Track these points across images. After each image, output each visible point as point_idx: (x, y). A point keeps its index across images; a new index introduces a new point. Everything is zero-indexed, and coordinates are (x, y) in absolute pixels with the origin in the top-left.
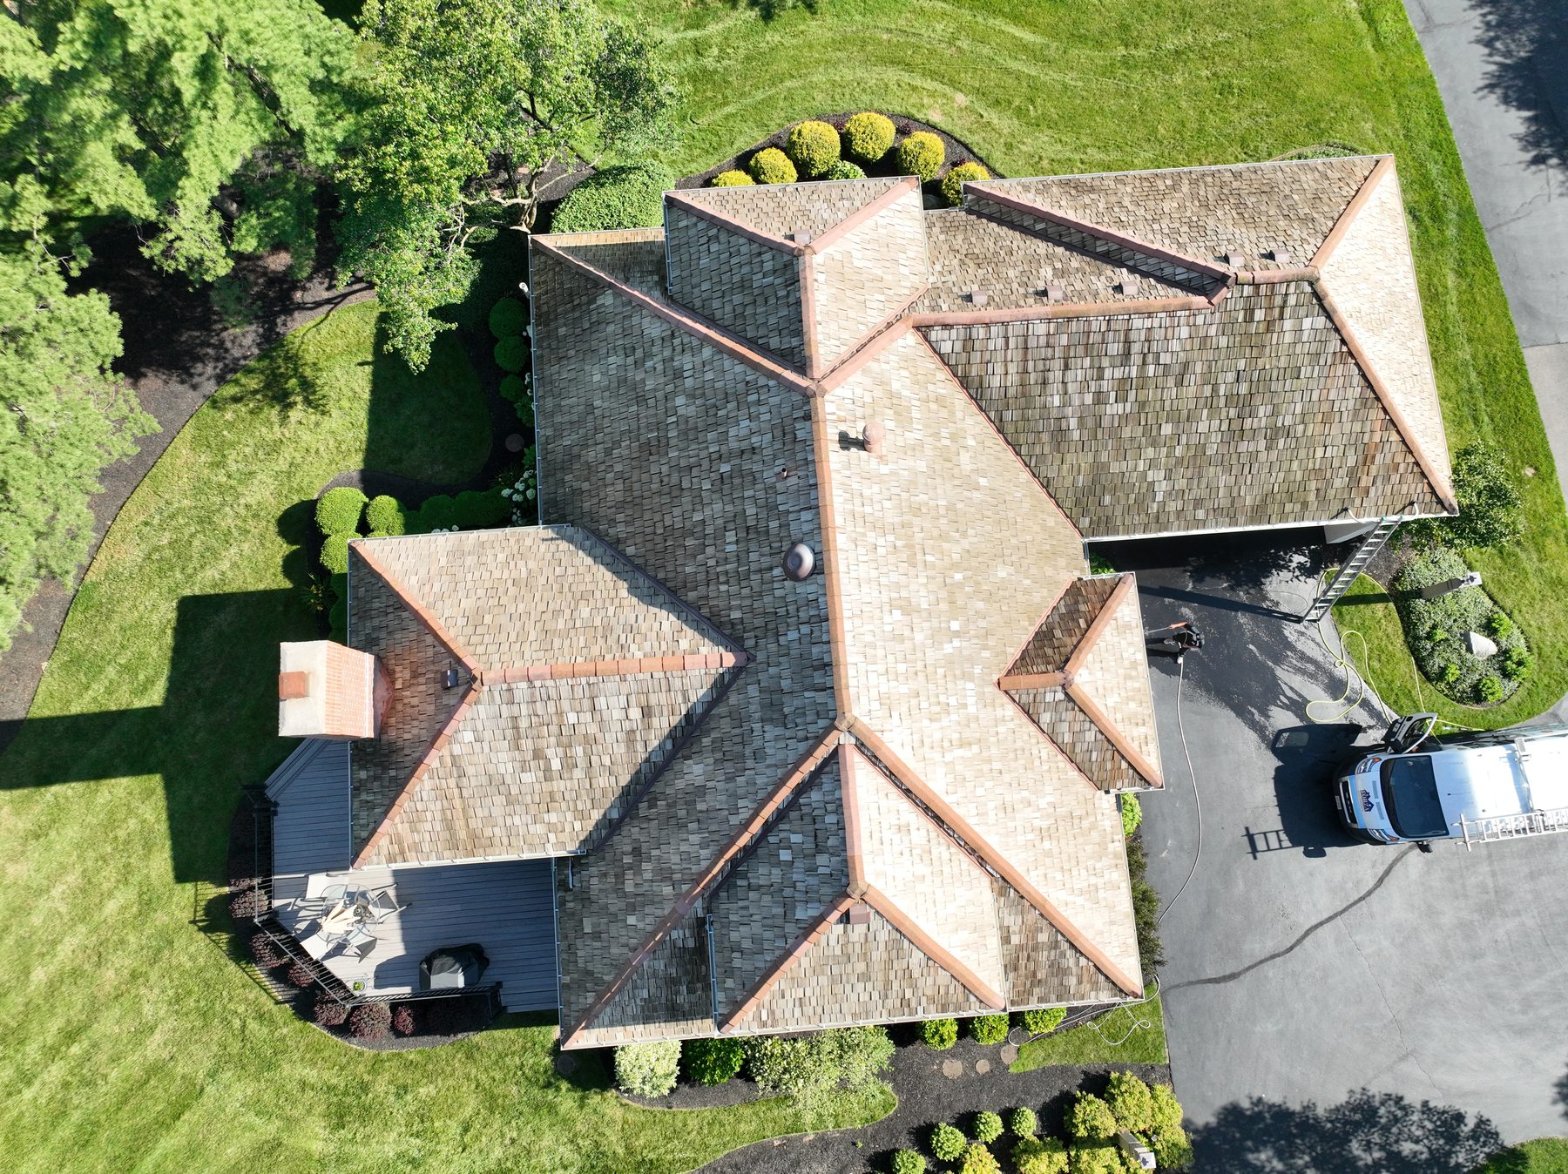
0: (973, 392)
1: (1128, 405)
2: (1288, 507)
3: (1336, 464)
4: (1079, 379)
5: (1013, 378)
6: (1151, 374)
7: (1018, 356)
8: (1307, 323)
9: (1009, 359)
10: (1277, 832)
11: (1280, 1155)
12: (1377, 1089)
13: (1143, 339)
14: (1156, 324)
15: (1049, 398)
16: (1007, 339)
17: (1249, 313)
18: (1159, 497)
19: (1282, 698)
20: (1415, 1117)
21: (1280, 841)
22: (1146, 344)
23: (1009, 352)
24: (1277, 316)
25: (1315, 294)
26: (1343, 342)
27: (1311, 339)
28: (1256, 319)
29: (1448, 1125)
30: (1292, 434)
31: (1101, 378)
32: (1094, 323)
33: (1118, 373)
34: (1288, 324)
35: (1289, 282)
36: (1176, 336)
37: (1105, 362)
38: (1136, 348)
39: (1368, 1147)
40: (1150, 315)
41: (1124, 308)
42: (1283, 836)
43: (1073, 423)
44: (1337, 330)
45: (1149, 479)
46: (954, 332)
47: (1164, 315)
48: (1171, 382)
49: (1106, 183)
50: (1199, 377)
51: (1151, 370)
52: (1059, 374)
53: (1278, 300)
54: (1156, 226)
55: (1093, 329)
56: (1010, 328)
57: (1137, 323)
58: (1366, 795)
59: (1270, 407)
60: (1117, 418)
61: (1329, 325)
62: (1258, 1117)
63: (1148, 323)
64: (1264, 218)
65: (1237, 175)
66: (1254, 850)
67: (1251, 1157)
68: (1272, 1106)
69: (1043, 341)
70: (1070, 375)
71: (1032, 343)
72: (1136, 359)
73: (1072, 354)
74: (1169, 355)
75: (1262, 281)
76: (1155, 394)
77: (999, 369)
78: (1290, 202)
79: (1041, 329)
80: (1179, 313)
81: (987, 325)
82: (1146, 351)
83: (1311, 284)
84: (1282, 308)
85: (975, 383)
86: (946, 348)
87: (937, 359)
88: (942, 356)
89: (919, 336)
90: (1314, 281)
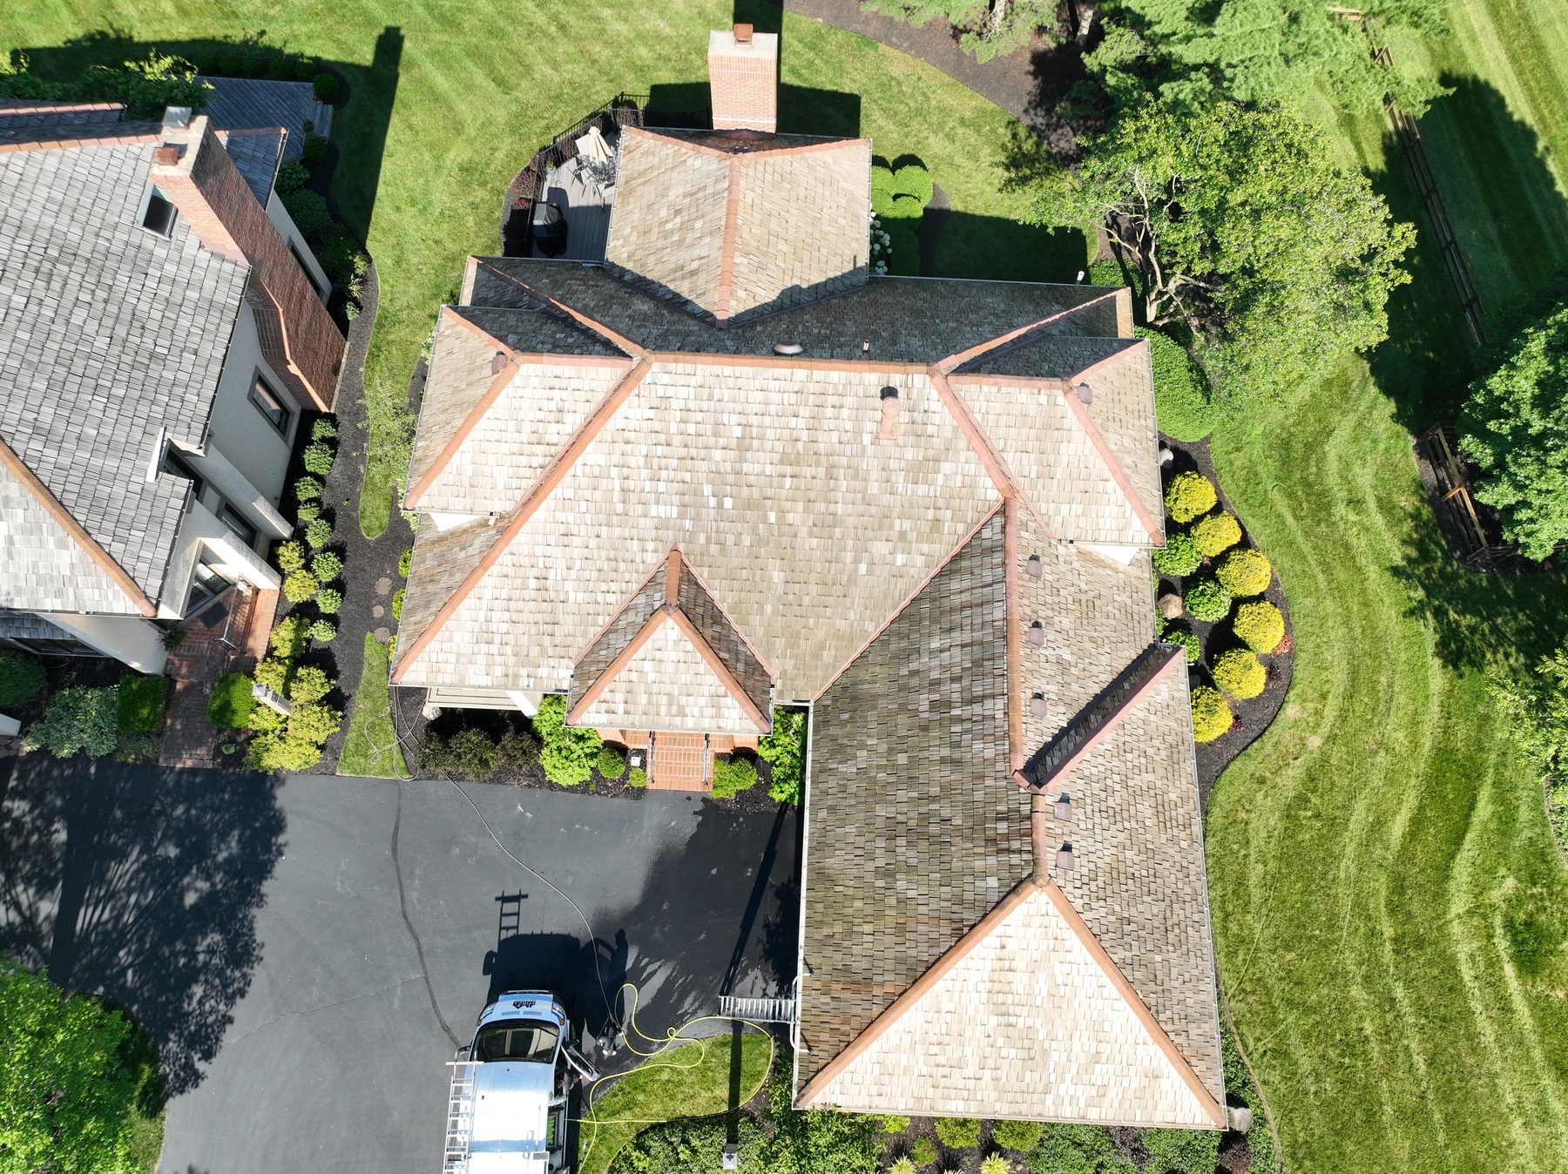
0: (948, 567)
1: (926, 715)
2: (819, 907)
3: (855, 950)
4: (953, 661)
5: (957, 600)
6: (953, 730)
7: (976, 599)
8: (993, 881)
9: (975, 591)
10: (517, 927)
11: (230, 861)
12: (258, 974)
13: (985, 713)
14: (998, 723)
15: (938, 638)
16: (992, 584)
17: (1005, 816)
18: (842, 768)
19: (646, 960)
20: (222, 1007)
21: (508, 928)
22: (980, 718)
23: (980, 590)
24: (1000, 847)
25: (1021, 882)
26: (972, 927)
27: (977, 891)
28: (999, 825)
29: (205, 1042)
30: (887, 893)
31: (953, 680)
32: (1001, 662)
33: (956, 696)
34: (992, 861)
35: (1032, 851)
36: (986, 746)
37: (966, 682)
38: (977, 708)
39: (211, 951)
40: (1007, 714)
41: (1014, 687)
42: (511, 933)
43: (914, 666)
44: (983, 919)
45: (858, 753)
46: (1000, 537)
47: (1006, 728)
48: (945, 752)
50: (948, 779)
51: (957, 729)
52: (958, 640)
53: (1015, 845)
55: (996, 662)
56: (1000, 585)
57: (1000, 703)
58: (530, 1004)
59: (915, 861)
60: (916, 706)
61: (990, 907)
62: (267, 847)
63: (1000, 714)
66: (504, 899)
67: (236, 833)
68: (272, 863)
69: (988, 618)
70: (957, 651)
71: (987, 609)
72: (967, 712)
73: (975, 648)
74: (970, 743)
75: (1034, 821)
76: (935, 738)
77: (965, 585)
79: (999, 614)
80: (1007, 742)
81: (1004, 565)
82: (974, 719)
83: (1030, 875)
84: (1009, 851)
85: (954, 567)
86: (986, 533)
87: (976, 528)
88: (979, 532)
89: (997, 507)
90: (1033, 877)
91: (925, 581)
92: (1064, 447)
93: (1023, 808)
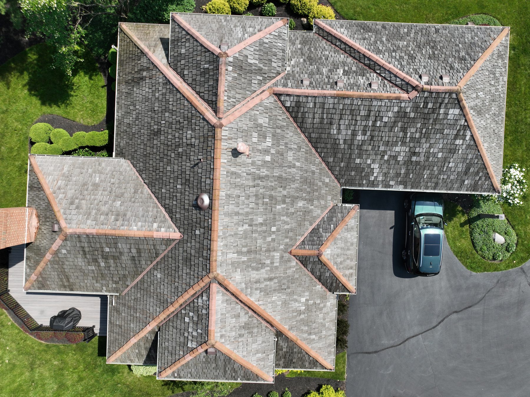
0: (299, 124)
1: (366, 137)
2: (429, 184)
3: (453, 169)
4: (346, 124)
5: (317, 120)
6: (378, 125)
7: (320, 111)
8: (451, 111)
9: (316, 111)
13: (376, 110)
14: (383, 105)
15: (332, 130)
16: (315, 103)
17: (426, 103)
18: (375, 175)
22: (378, 112)
23: (316, 109)
24: (438, 107)
25: (457, 99)
26: (466, 121)
27: (452, 118)
28: (429, 107)
30: (436, 156)
31: (355, 125)
32: (355, 101)
33: (364, 123)
34: (442, 111)
35: (446, 93)
36: (392, 110)
37: (358, 118)
38: (372, 113)
40: (381, 100)
41: (370, 96)
43: (341, 142)
44: (464, 116)
45: (372, 167)
46: (292, 98)
47: (387, 101)
48: (387, 130)
49: (377, 27)
50: (399, 128)
51: (378, 123)
52: (337, 121)
53: (440, 100)
54: (394, 54)
55: (354, 103)
56: (317, 99)
57: (375, 103)
59: (428, 145)
60: (361, 141)
61: (461, 113)
63: (379, 103)
64: (443, 56)
65: (437, 31)
69: (331, 106)
70: (342, 122)
71: (326, 106)
72: (372, 118)
73: (344, 113)
74: (387, 118)
75: (434, 91)
76: (379, 134)
77: (311, 116)
78: (457, 48)
79: (331, 101)
80: (394, 101)
81: (307, 97)
82: (377, 115)
83: (457, 95)
84: (441, 104)
85: (300, 120)
86: (288, 104)
87: (284, 109)
88: (286, 107)
89: (276, 98)
90: (457, 93)
91: (302, 136)
92: (249, 61)
93: (425, 96)
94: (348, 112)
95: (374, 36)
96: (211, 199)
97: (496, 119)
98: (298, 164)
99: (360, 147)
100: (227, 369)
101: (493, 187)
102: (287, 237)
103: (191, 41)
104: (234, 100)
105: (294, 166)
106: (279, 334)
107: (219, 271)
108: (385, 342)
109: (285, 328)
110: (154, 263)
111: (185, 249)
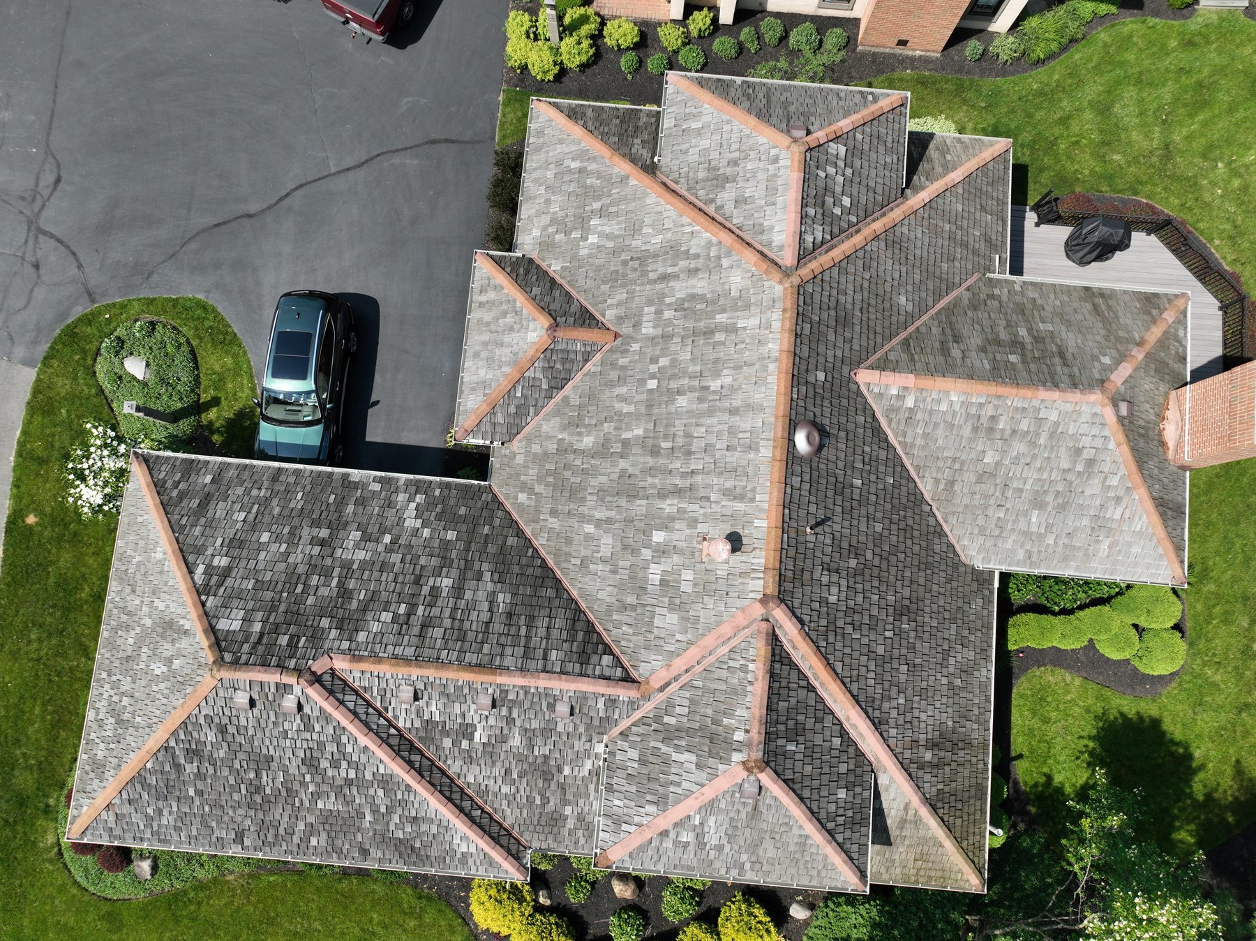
0: (583, 618)
1: (431, 582)
2: (292, 479)
3: (237, 506)
4: (476, 613)
5: (542, 623)
6: (403, 606)
7: (535, 641)
8: (236, 625)
9: (544, 642)
13: (406, 638)
14: (390, 648)
15: (508, 601)
16: (545, 658)
17: (293, 644)
18: (413, 505)
22: (403, 632)
23: (543, 646)
24: (266, 636)
25: (221, 650)
26: (203, 604)
27: (235, 611)
28: (287, 637)
30: (274, 535)
31: (455, 609)
32: (454, 658)
33: (436, 611)
34: (257, 627)
35: (246, 664)
36: (371, 636)
37: (447, 623)
38: (416, 630)
40: (396, 657)
41: (421, 667)
43: (487, 576)
44: (206, 614)
45: (420, 521)
46: (597, 673)
47: (381, 655)
48: (384, 596)
49: (379, 854)
50: (355, 596)
51: (402, 609)
52: (496, 619)
53: (261, 649)
54: (352, 774)
55: (456, 653)
56: (540, 667)
57: (410, 652)
59: (291, 560)
60: (444, 574)
61: (214, 621)
63: (399, 650)
64: (237, 765)
65: (239, 838)
69: (509, 651)
70: (485, 616)
71: (520, 651)
72: (416, 620)
73: (480, 635)
74: (382, 619)
75: (273, 670)
76: (403, 589)
77: (555, 633)
78: (200, 785)
79: (508, 661)
80: (366, 654)
81: (562, 673)
82: (404, 626)
83: (222, 658)
84: (259, 642)
85: (579, 625)
86: (606, 659)
87: (616, 651)
88: (611, 653)
89: (634, 674)
90: (220, 662)
91: (575, 593)
92: (693, 758)
93: (293, 661)
94: (471, 636)
95: (392, 827)
96: (791, 441)
97: (124, 618)
98: (589, 528)
99: (446, 563)
100: (764, 101)
101: (148, 466)
102: (623, 368)
103: (823, 815)
104: (731, 663)
105: (598, 522)
106: (650, 169)
107: (778, 290)
108: (411, 162)
109: (637, 180)
110: (911, 329)
111: (847, 346)
